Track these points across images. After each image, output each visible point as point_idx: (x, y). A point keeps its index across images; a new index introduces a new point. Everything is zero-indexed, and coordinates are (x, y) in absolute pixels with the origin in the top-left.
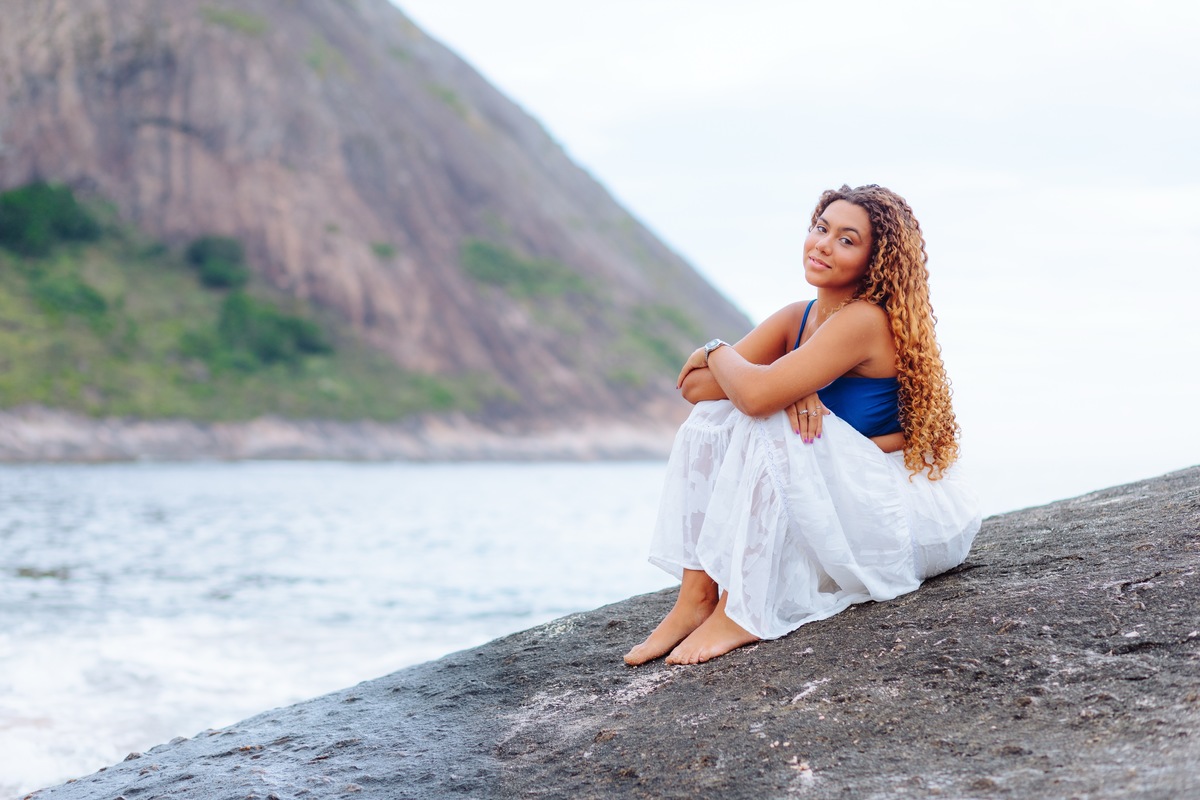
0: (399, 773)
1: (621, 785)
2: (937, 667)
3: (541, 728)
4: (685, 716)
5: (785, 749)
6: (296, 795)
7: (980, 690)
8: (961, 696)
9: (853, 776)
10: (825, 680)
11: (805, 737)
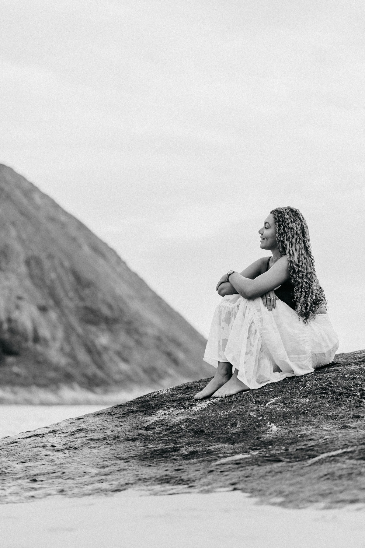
0: (105, 437)
1: (198, 435)
2: (324, 391)
3: (163, 420)
4: (222, 412)
5: (265, 420)
6: (63, 445)
7: (342, 399)
8: (335, 401)
9: (293, 427)
10: (279, 398)
11: (272, 416)
